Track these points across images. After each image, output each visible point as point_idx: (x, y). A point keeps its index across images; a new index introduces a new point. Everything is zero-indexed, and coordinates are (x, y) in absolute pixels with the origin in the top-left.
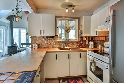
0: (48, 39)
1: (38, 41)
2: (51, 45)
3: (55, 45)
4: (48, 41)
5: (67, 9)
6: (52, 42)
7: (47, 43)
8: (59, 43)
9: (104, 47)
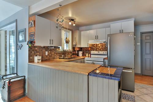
0: (49, 50)
1: (38, 52)
2: (52, 56)
3: (55, 56)
4: (49, 52)
5: (70, 22)
6: (53, 53)
7: (48, 55)
8: (58, 54)
9: (91, 54)
